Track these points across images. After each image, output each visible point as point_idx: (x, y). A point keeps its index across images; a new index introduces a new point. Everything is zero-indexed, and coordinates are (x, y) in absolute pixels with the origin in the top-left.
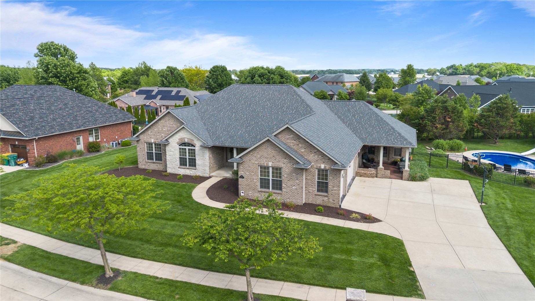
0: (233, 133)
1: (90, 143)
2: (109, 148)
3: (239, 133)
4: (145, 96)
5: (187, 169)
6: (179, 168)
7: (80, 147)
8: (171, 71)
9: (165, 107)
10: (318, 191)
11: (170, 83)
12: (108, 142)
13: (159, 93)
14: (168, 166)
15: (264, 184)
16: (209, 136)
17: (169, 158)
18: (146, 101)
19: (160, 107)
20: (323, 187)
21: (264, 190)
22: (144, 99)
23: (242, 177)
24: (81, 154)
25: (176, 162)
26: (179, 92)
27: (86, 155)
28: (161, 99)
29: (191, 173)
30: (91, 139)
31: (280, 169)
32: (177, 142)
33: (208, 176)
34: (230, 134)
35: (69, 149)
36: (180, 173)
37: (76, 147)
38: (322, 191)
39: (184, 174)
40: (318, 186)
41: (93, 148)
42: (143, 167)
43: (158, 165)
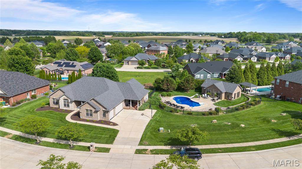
1: (32, 95)
2: (40, 97)
5: (66, 108)
6: (64, 107)
7: (29, 97)
8: (71, 50)
10: (103, 116)
11: (70, 56)
12: (39, 94)
13: (64, 63)
14: (60, 106)
15: (87, 114)
20: (104, 115)
21: (87, 116)
22: (57, 66)
23: (81, 112)
24: (29, 100)
25: (63, 105)
26: (73, 63)
27: (31, 100)
28: (65, 67)
29: (68, 109)
30: (33, 94)
31: (92, 110)
32: (63, 99)
33: (73, 110)
35: (24, 98)
36: (64, 109)
37: (27, 97)
38: (104, 117)
40: (103, 115)
41: (33, 97)
43: (57, 106)
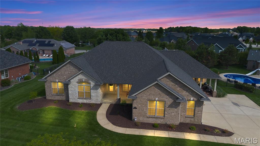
0: (115, 74)
1: (3, 80)
2: (16, 82)
3: (119, 74)
4: (28, 44)
5: (84, 99)
6: (78, 99)
8: (42, 29)
9: (42, 51)
11: (42, 36)
12: (14, 78)
13: (37, 42)
14: (70, 97)
15: (151, 112)
16: (99, 77)
17: (71, 93)
18: (29, 47)
19: (39, 51)
21: (151, 116)
22: (28, 46)
23: (135, 108)
25: (76, 95)
26: (50, 42)
28: (39, 46)
29: (87, 101)
30: (3, 77)
32: (76, 81)
33: (99, 103)
34: (113, 75)
36: (79, 102)
39: (82, 102)
41: (5, 84)
42: (50, 98)
43: (62, 96)
